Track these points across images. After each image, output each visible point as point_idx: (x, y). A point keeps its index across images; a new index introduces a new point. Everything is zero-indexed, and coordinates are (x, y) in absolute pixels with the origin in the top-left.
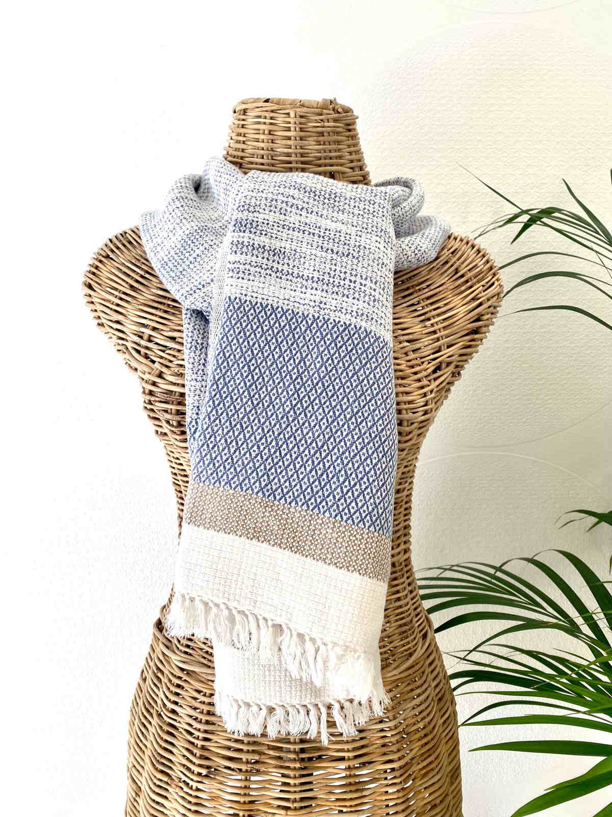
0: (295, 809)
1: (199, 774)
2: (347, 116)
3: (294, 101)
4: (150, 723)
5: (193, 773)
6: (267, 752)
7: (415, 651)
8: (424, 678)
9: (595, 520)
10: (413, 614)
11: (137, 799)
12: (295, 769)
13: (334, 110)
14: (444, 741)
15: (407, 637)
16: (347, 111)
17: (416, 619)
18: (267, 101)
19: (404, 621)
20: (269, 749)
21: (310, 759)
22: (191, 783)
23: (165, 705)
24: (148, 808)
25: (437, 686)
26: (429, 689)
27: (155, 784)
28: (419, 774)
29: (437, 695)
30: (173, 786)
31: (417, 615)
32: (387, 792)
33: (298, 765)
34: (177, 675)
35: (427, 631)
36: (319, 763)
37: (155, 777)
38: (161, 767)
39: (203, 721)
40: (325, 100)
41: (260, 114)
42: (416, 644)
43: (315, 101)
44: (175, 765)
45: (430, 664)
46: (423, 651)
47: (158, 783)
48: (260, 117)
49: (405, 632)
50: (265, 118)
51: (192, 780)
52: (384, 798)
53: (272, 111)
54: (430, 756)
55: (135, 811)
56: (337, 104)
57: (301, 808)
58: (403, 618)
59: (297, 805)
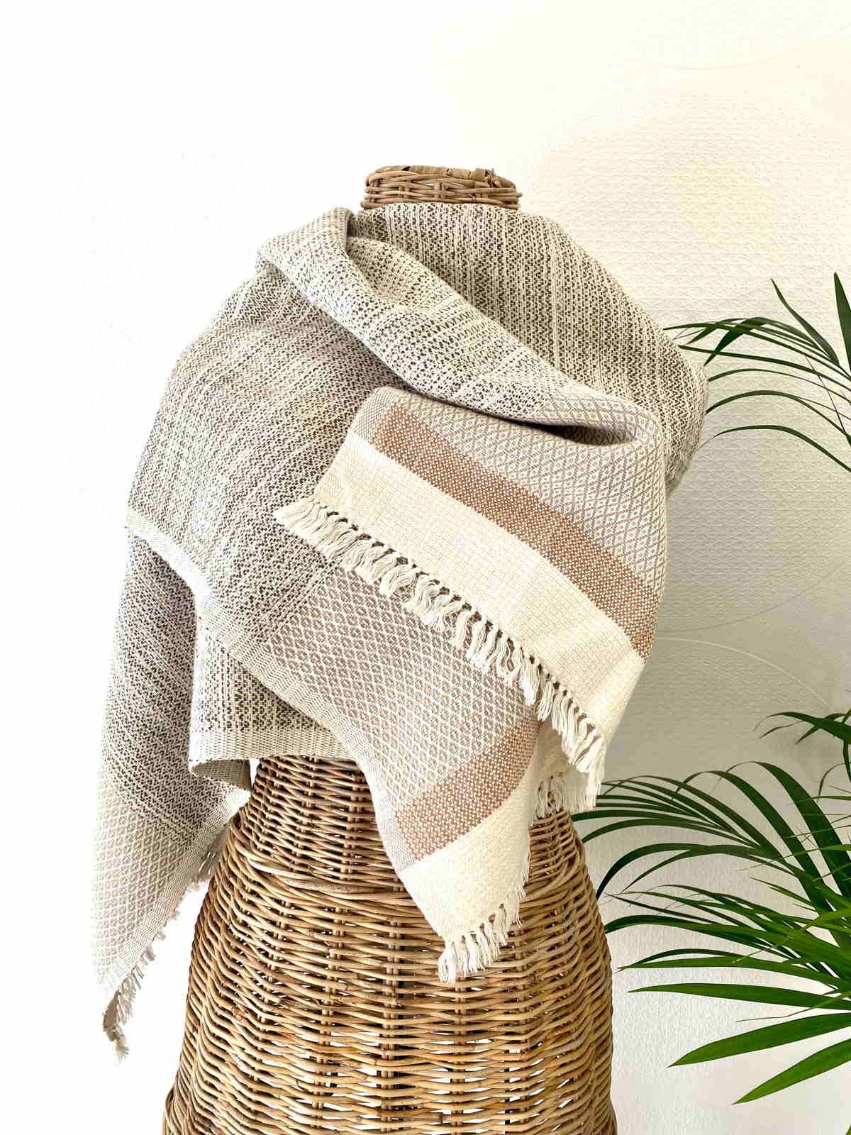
0: (387, 1059)
1: (271, 1003)
2: (506, 191)
3: (439, 169)
4: (216, 939)
5: (263, 1001)
6: (356, 982)
7: (556, 876)
8: (567, 913)
9: (810, 726)
10: (557, 830)
11: (194, 1034)
12: (390, 1007)
13: (489, 183)
14: (589, 1000)
15: (546, 857)
16: (507, 185)
17: (562, 838)
18: (407, 169)
19: (543, 837)
20: (358, 979)
21: (411, 997)
22: (259, 1013)
23: (235, 916)
24: (206, 1043)
25: (583, 928)
26: (572, 929)
27: (216, 1014)
28: (551, 1036)
29: (583, 939)
30: (238, 1017)
31: (563, 833)
32: (508, 1051)
33: (393, 1002)
34: (253, 879)
35: (575, 855)
36: (421, 1003)
37: (217, 1005)
38: (224, 993)
39: (280, 937)
40: (479, 171)
41: (397, 184)
42: (558, 868)
43: (466, 171)
44: (241, 990)
45: (577, 899)
46: (568, 878)
47: (220, 1012)
48: (397, 188)
49: (544, 850)
50: (403, 189)
51: (261, 1010)
52: (504, 1058)
53: (412, 181)
54: (567, 1014)
55: (190, 1048)
56: (494, 175)
57: (396, 1058)
58: (543, 833)
59: (390, 1054)
